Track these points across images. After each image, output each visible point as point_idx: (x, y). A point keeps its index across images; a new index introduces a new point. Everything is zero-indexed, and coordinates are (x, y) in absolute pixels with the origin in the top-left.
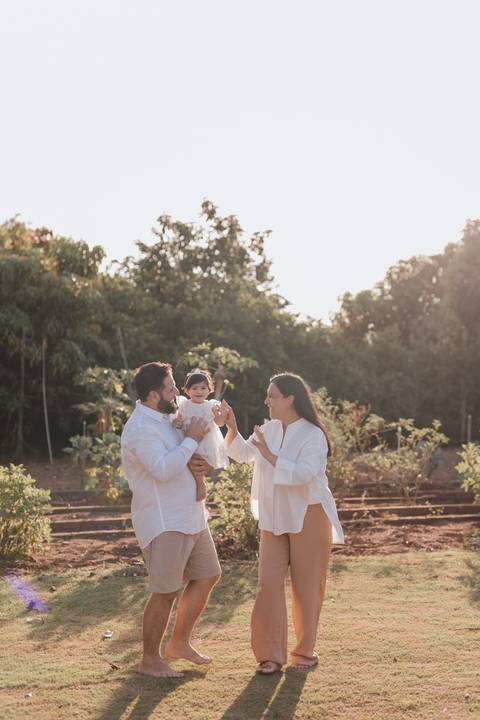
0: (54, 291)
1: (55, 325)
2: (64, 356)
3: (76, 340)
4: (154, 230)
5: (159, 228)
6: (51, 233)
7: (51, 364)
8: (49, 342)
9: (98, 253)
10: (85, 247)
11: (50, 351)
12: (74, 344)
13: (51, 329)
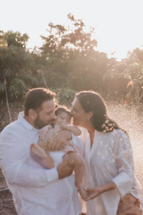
0: (7, 55)
1: (9, 72)
2: (16, 87)
3: (21, 78)
4: (47, 30)
5: (49, 28)
6: (3, 32)
7: (10, 91)
8: (7, 80)
9: (25, 37)
10: (19, 34)
11: (8, 85)
12: (20, 80)
13: (8, 74)
